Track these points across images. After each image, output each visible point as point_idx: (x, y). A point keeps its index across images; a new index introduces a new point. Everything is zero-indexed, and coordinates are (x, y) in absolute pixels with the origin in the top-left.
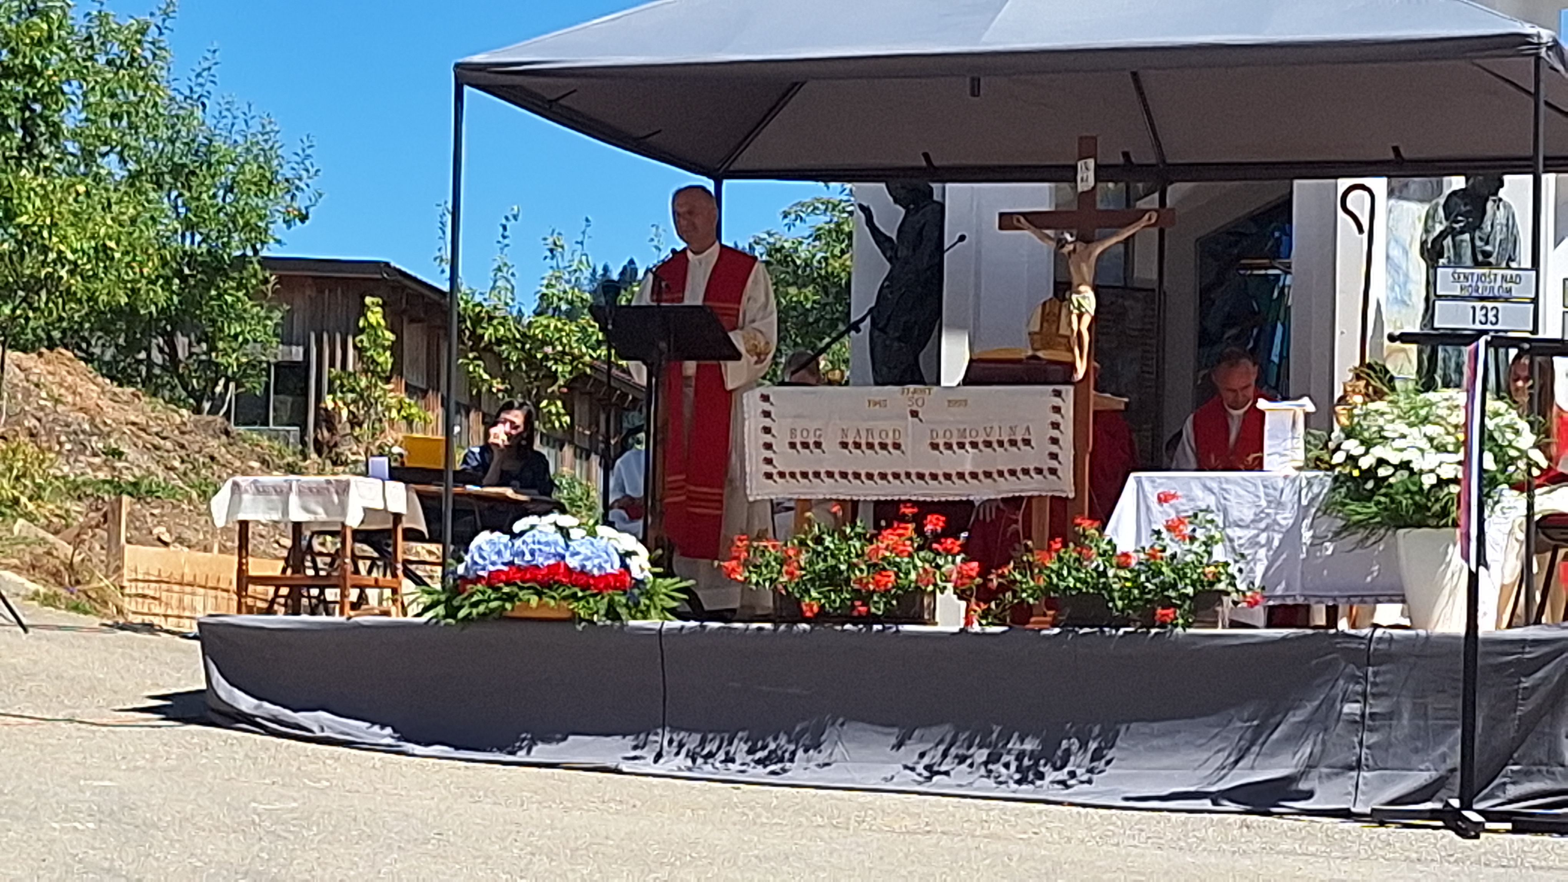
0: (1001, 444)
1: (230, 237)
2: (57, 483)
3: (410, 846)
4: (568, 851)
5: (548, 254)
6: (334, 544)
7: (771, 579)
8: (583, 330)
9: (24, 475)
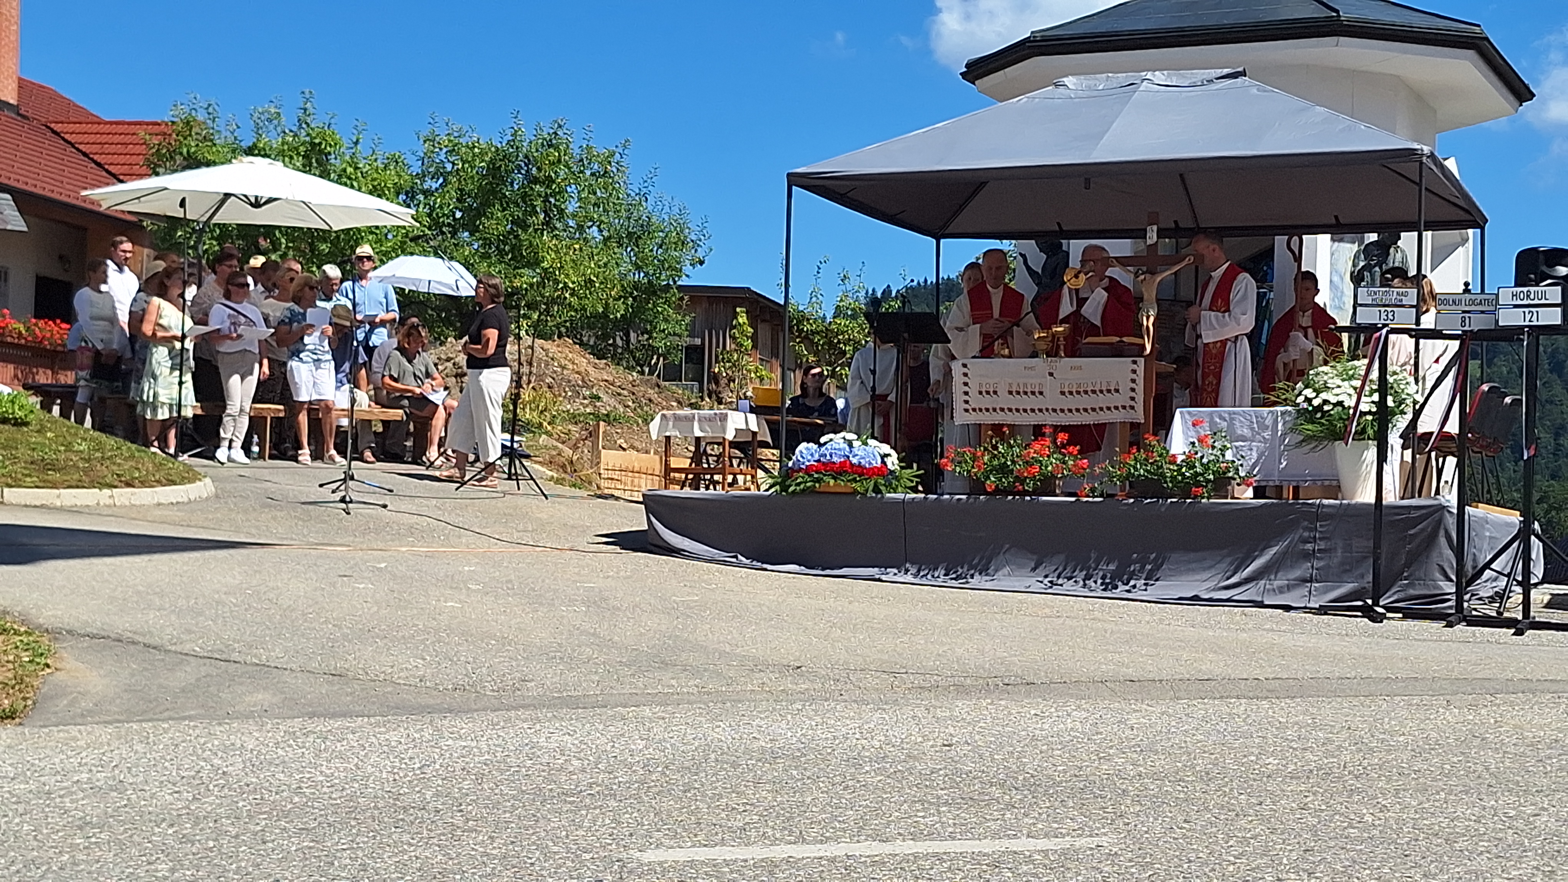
0: (1101, 391)
1: (660, 274)
2: (563, 414)
3: (762, 622)
4: (851, 626)
5: (841, 282)
6: (718, 449)
7: (968, 470)
8: (860, 325)
9: (545, 410)
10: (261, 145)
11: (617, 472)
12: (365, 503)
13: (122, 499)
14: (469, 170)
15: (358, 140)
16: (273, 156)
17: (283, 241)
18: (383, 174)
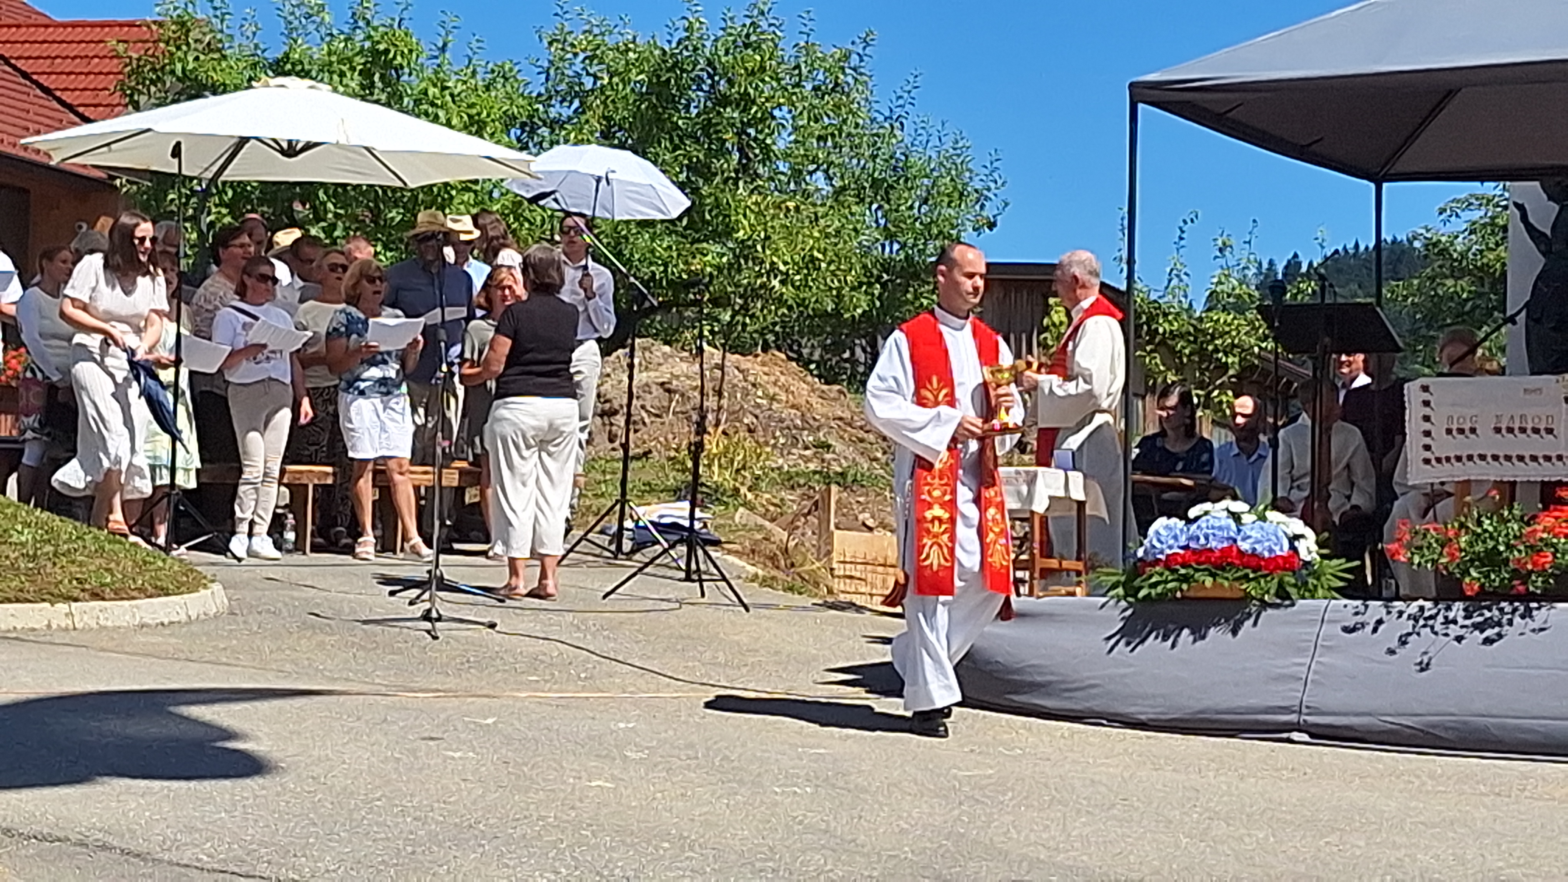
1: (925, 245)
2: (772, 475)
3: (1097, 811)
4: (1244, 817)
5: (1218, 254)
7: (1433, 560)
8: (1251, 323)
9: (744, 467)
10: (297, 56)
11: (859, 567)
12: (462, 621)
13: (85, 618)
14: (621, 87)
15: (445, 45)
16: (314, 74)
17: (330, 206)
18: (484, 96)
